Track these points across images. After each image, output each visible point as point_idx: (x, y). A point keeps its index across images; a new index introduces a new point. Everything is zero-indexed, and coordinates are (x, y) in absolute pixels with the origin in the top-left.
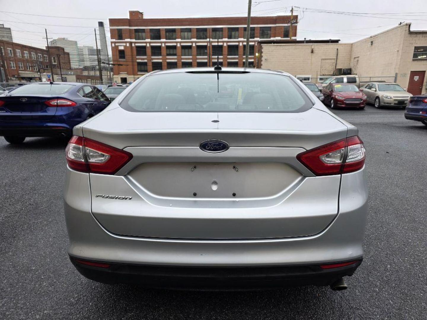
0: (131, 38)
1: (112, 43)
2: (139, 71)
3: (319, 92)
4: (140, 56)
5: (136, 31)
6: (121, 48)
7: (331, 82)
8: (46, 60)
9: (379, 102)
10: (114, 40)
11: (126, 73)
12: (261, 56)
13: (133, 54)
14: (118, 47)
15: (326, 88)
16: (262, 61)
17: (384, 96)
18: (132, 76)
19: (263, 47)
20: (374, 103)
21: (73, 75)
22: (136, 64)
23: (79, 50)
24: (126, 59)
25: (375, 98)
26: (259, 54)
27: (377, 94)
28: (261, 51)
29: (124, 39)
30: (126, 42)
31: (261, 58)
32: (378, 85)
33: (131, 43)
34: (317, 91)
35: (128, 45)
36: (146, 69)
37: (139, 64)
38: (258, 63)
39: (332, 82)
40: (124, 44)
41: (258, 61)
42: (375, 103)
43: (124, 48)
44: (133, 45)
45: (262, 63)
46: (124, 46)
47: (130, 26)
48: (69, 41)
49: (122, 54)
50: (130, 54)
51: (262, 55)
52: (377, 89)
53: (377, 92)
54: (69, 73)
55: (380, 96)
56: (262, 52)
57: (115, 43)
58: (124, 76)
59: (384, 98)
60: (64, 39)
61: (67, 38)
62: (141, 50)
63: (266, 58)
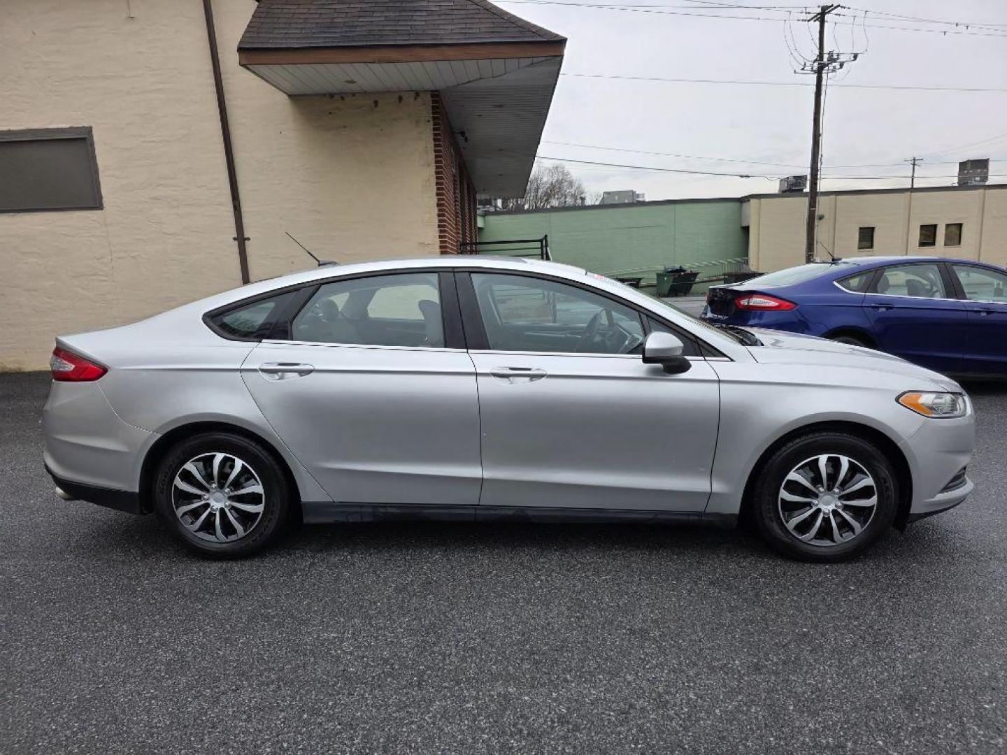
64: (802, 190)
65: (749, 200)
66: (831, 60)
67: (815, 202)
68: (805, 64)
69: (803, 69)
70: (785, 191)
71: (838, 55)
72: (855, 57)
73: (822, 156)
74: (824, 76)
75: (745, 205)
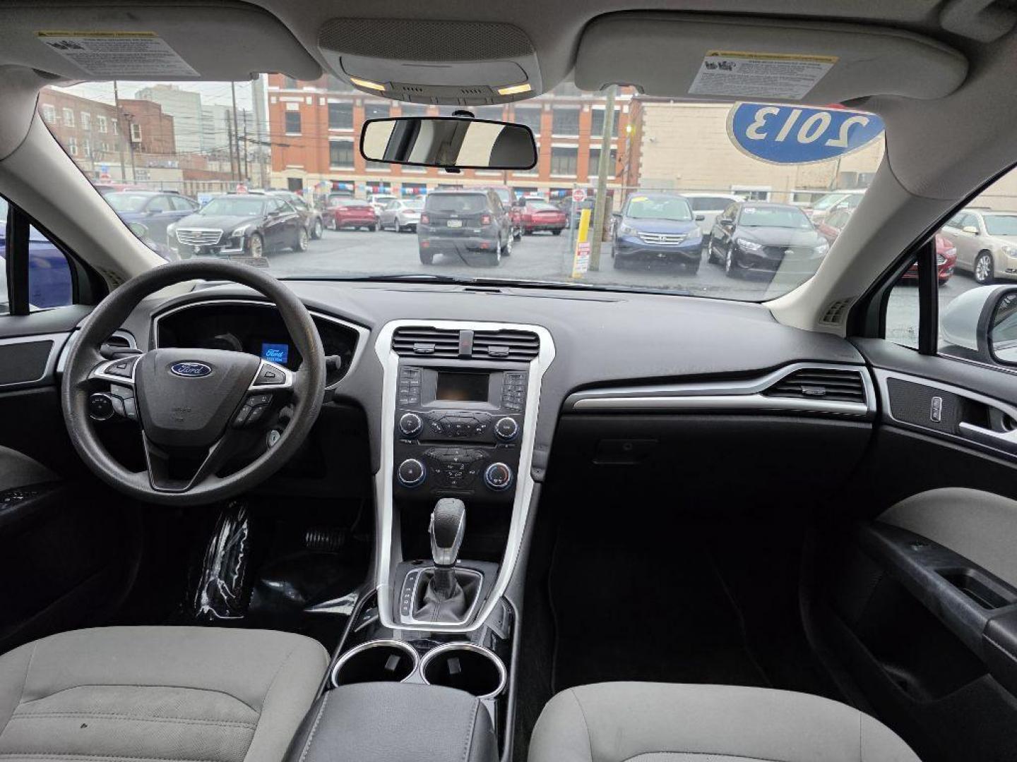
0: (317, 87)
1: (270, 95)
2: (333, 164)
3: (810, 230)
4: (337, 128)
6: (293, 107)
7: (836, 206)
8: (101, 128)
9: (991, 266)
10: (276, 89)
11: (302, 167)
12: (640, 133)
13: (321, 123)
14: (285, 106)
15: (826, 223)
16: (641, 144)
17: (1008, 249)
18: (317, 175)
19: (646, 109)
20: (972, 269)
21: (179, 168)
22: (327, 145)
23: (204, 114)
24: (302, 131)
25: (975, 255)
26: (635, 127)
27: (983, 243)
28: (642, 121)
29: (301, 88)
30: (305, 95)
31: (641, 138)
32: (984, 217)
33: (316, 98)
34: (806, 229)
35: (309, 100)
37: (335, 146)
38: (631, 149)
39: (838, 207)
40: (302, 99)
41: (631, 145)
42: (975, 268)
43: (300, 107)
44: (322, 101)
45: (642, 149)
46: (299, 103)
49: (293, 120)
50: (313, 120)
51: (644, 129)
52: (983, 229)
53: (980, 238)
54: (170, 163)
55: (994, 251)
56: (642, 123)
57: (279, 95)
58: (296, 173)
59: (1009, 257)
62: (340, 114)
63: (653, 138)
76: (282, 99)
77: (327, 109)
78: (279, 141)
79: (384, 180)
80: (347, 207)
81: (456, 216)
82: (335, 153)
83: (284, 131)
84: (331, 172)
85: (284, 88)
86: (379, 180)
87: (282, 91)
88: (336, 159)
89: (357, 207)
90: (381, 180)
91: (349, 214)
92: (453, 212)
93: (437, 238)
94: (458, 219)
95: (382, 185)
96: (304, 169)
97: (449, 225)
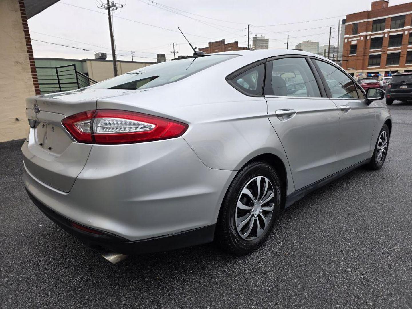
0: (367, 31)
1: (345, 39)
2: (370, 65)
4: (374, 49)
5: (375, 22)
6: (354, 43)
10: (348, 36)
11: (354, 68)
13: (367, 48)
14: (351, 43)
18: (360, 71)
22: (368, 57)
23: (319, 50)
24: (357, 53)
29: (359, 34)
30: (360, 36)
33: (366, 36)
35: (362, 38)
36: (378, 62)
37: (372, 57)
40: (358, 39)
43: (357, 42)
44: (368, 38)
47: (368, 18)
48: (312, 42)
49: (354, 49)
50: (363, 47)
57: (348, 38)
58: (352, 71)
60: (308, 41)
61: (311, 41)
62: (377, 42)
64: (105, 59)
65: (86, 61)
66: (114, 5)
67: (116, 64)
68: (102, 5)
69: (102, 6)
70: (98, 59)
71: (116, 4)
72: (122, 6)
73: (115, 45)
74: (111, 12)
75: (84, 63)
76: (350, 40)
77: (370, 41)
78: (346, 59)
79: (392, 70)
80: (367, 83)
81: (405, 84)
82: (371, 60)
83: (349, 54)
84: (368, 69)
85: (351, 35)
86: (389, 70)
87: (350, 36)
88: (371, 63)
89: (371, 83)
90: (390, 70)
91: (367, 86)
92: (404, 82)
93: (394, 93)
94: (406, 85)
95: (390, 72)
96: (355, 69)
97: (401, 88)
